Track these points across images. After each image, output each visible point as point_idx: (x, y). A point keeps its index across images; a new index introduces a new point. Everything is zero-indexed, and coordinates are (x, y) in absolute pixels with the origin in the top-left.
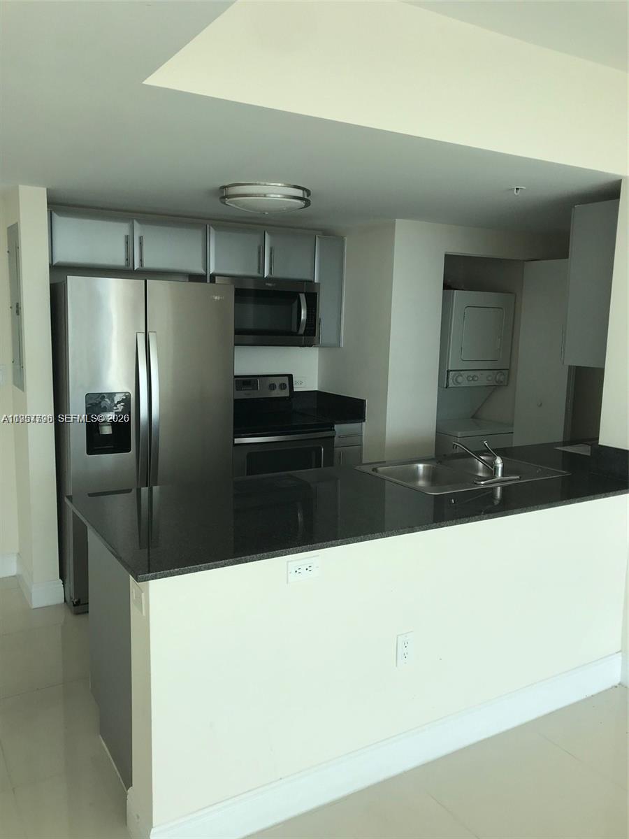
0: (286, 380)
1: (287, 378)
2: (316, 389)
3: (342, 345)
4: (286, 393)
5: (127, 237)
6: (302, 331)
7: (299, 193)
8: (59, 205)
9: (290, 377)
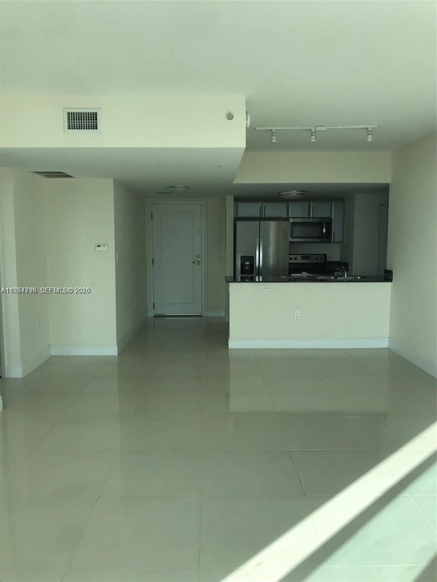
0: (323, 256)
1: (323, 255)
2: (339, 260)
3: (345, 242)
4: (323, 261)
5: (260, 208)
6: (324, 236)
7: (301, 193)
8: (238, 199)
9: (325, 255)
